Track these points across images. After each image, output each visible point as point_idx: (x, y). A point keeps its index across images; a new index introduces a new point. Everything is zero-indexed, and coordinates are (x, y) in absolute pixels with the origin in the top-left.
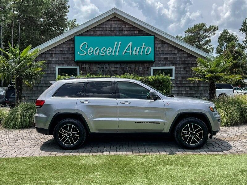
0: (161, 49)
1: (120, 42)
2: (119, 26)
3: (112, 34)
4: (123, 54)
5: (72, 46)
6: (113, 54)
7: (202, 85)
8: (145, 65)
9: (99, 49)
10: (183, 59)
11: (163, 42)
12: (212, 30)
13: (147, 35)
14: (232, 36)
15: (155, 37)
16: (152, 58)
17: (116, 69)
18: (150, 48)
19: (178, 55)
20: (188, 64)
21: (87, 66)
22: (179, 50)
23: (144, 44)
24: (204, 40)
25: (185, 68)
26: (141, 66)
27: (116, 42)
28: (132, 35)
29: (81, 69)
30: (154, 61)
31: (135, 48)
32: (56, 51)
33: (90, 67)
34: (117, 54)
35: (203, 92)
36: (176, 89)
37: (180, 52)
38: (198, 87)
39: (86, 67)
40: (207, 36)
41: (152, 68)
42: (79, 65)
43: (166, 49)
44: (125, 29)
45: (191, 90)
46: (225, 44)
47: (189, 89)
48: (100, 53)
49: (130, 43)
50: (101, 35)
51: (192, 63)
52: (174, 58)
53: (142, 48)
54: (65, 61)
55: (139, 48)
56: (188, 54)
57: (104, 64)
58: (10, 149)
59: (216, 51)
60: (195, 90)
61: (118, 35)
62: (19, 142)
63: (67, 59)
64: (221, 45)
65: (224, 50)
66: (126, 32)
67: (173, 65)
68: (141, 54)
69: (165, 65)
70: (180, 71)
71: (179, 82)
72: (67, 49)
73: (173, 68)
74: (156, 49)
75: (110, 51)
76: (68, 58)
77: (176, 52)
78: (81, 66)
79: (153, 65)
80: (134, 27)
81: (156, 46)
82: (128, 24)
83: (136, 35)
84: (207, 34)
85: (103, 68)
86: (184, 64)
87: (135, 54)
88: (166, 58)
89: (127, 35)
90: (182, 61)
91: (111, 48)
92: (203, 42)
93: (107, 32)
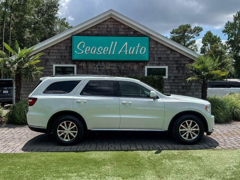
0: (155, 49)
1: (116, 42)
2: (115, 26)
3: (108, 34)
4: (119, 54)
5: (69, 45)
6: (109, 53)
7: (193, 84)
8: (140, 64)
9: (96, 49)
10: (176, 59)
11: (157, 43)
12: (197, 31)
13: (142, 35)
14: (215, 37)
15: (150, 38)
16: (147, 58)
17: (111, 68)
18: (145, 48)
19: (171, 56)
20: (180, 64)
21: (84, 65)
22: (172, 50)
23: (139, 44)
24: (189, 40)
25: (177, 68)
26: (136, 65)
27: (113, 42)
28: (127, 36)
29: (78, 67)
30: (148, 60)
31: (131, 48)
32: (53, 50)
33: (86, 66)
34: (113, 53)
35: (194, 90)
36: (169, 87)
37: (173, 53)
38: (190, 86)
39: (82, 66)
40: (192, 37)
41: (146, 68)
42: (76, 64)
43: (160, 49)
44: (120, 30)
45: (183, 88)
46: (209, 45)
47: (181, 88)
48: (97, 53)
49: (126, 44)
50: (98, 35)
51: (185, 63)
52: (167, 58)
53: (138, 48)
54: (62, 59)
55: (134, 48)
56: (181, 54)
57: (100, 63)
58: (17, 144)
59: (200, 51)
60: (187, 89)
61: (114, 35)
62: (23, 138)
63: (64, 58)
64: (205, 45)
65: (208, 50)
66: (122, 33)
67: (166, 65)
68: (136, 53)
69: (159, 65)
70: (173, 70)
71: (172, 81)
72: (64, 48)
73: (167, 67)
74: (151, 49)
75: (107, 51)
76: (65, 56)
77: (169, 52)
78: (78, 64)
79: (147, 64)
80: (129, 28)
81: (150, 46)
82: (124, 25)
83: (131, 36)
84: (192, 35)
85: (99, 66)
86: (177, 63)
87: (130, 54)
88: (160, 58)
89: (123, 36)
90: (175, 61)
91: (108, 48)
92: (188, 42)
93: (103, 32)
